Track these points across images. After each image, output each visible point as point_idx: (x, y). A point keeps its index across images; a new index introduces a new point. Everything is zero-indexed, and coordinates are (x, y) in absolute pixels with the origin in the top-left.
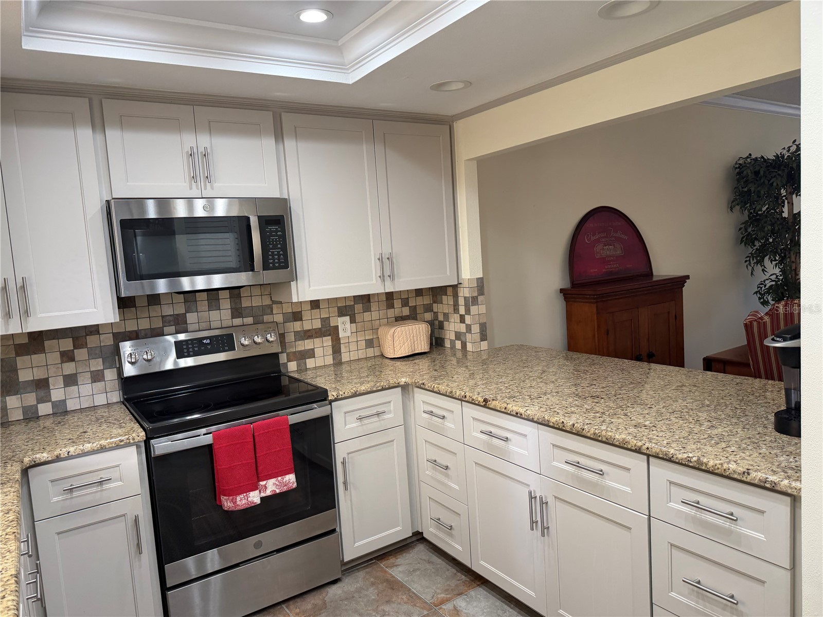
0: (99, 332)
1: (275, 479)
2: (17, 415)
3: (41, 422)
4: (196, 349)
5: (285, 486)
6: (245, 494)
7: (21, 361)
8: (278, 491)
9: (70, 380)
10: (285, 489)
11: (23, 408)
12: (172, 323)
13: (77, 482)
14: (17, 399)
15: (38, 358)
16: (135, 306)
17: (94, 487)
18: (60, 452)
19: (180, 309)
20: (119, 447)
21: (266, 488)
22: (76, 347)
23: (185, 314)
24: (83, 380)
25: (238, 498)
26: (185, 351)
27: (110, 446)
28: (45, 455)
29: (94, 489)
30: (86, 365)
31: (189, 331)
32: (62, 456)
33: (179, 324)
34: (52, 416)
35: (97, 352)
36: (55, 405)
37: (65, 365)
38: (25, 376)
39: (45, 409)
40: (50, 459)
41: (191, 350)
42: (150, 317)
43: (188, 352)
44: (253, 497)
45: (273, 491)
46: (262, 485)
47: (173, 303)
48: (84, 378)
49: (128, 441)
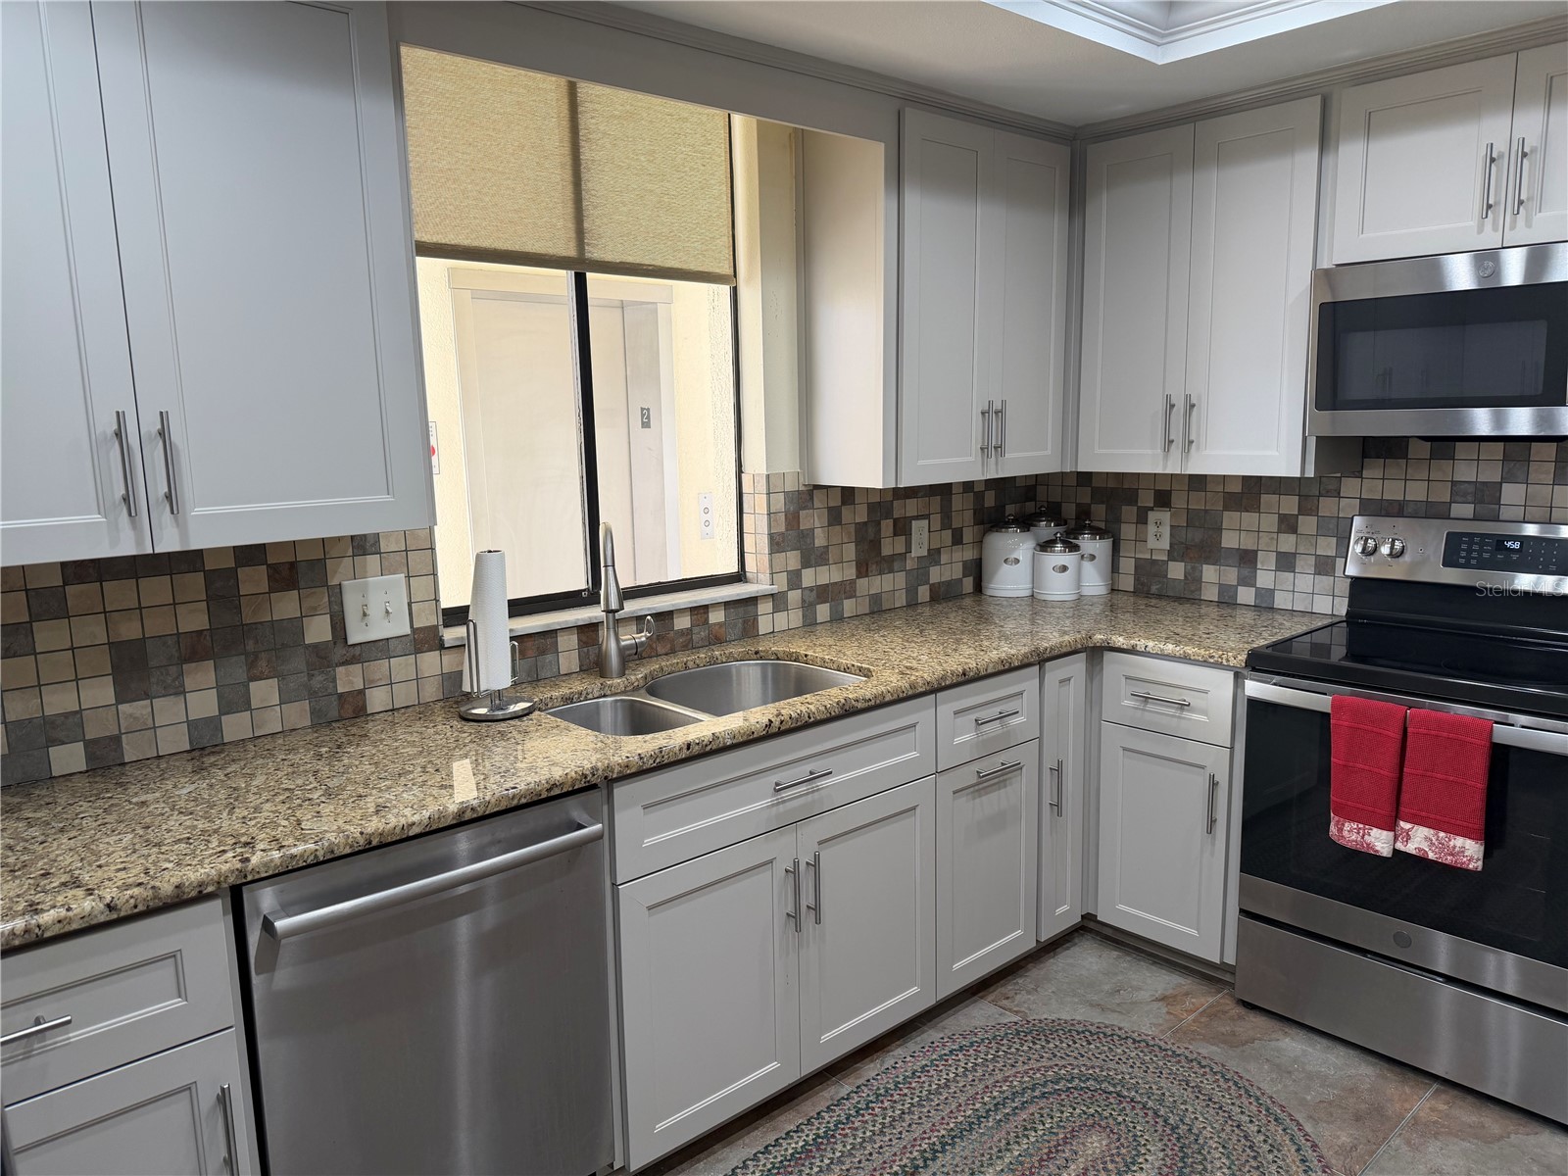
0: (1339, 493)
1: (1432, 831)
2: (1210, 593)
3: (1239, 612)
4: (1485, 555)
5: (1449, 855)
6: (1361, 826)
7: (1230, 518)
8: (1431, 856)
9: (1286, 562)
10: (1449, 860)
11: (1221, 585)
12: (1470, 498)
13: (1155, 692)
14: (1216, 571)
15: (1249, 518)
16: (1405, 457)
17: (1173, 708)
18: (1138, 643)
19: (1491, 474)
20: (1206, 664)
21: (1408, 838)
22: (1303, 511)
23: (1501, 483)
24: (1302, 567)
25: (1346, 824)
26: (1463, 554)
27: (1196, 657)
28: (1121, 639)
29: (1171, 711)
30: (1312, 545)
31: (1501, 518)
32: (1138, 648)
33: (1482, 502)
34: (1253, 608)
35: (1331, 526)
36: (1259, 592)
37: (1283, 537)
38: (1230, 540)
39: (1246, 595)
40: (1125, 647)
41: (1475, 554)
42: (1429, 480)
43: (1468, 559)
44: (1376, 838)
45: (1420, 849)
46: (1402, 828)
47: (1478, 460)
48: (1305, 564)
49: (1220, 660)
